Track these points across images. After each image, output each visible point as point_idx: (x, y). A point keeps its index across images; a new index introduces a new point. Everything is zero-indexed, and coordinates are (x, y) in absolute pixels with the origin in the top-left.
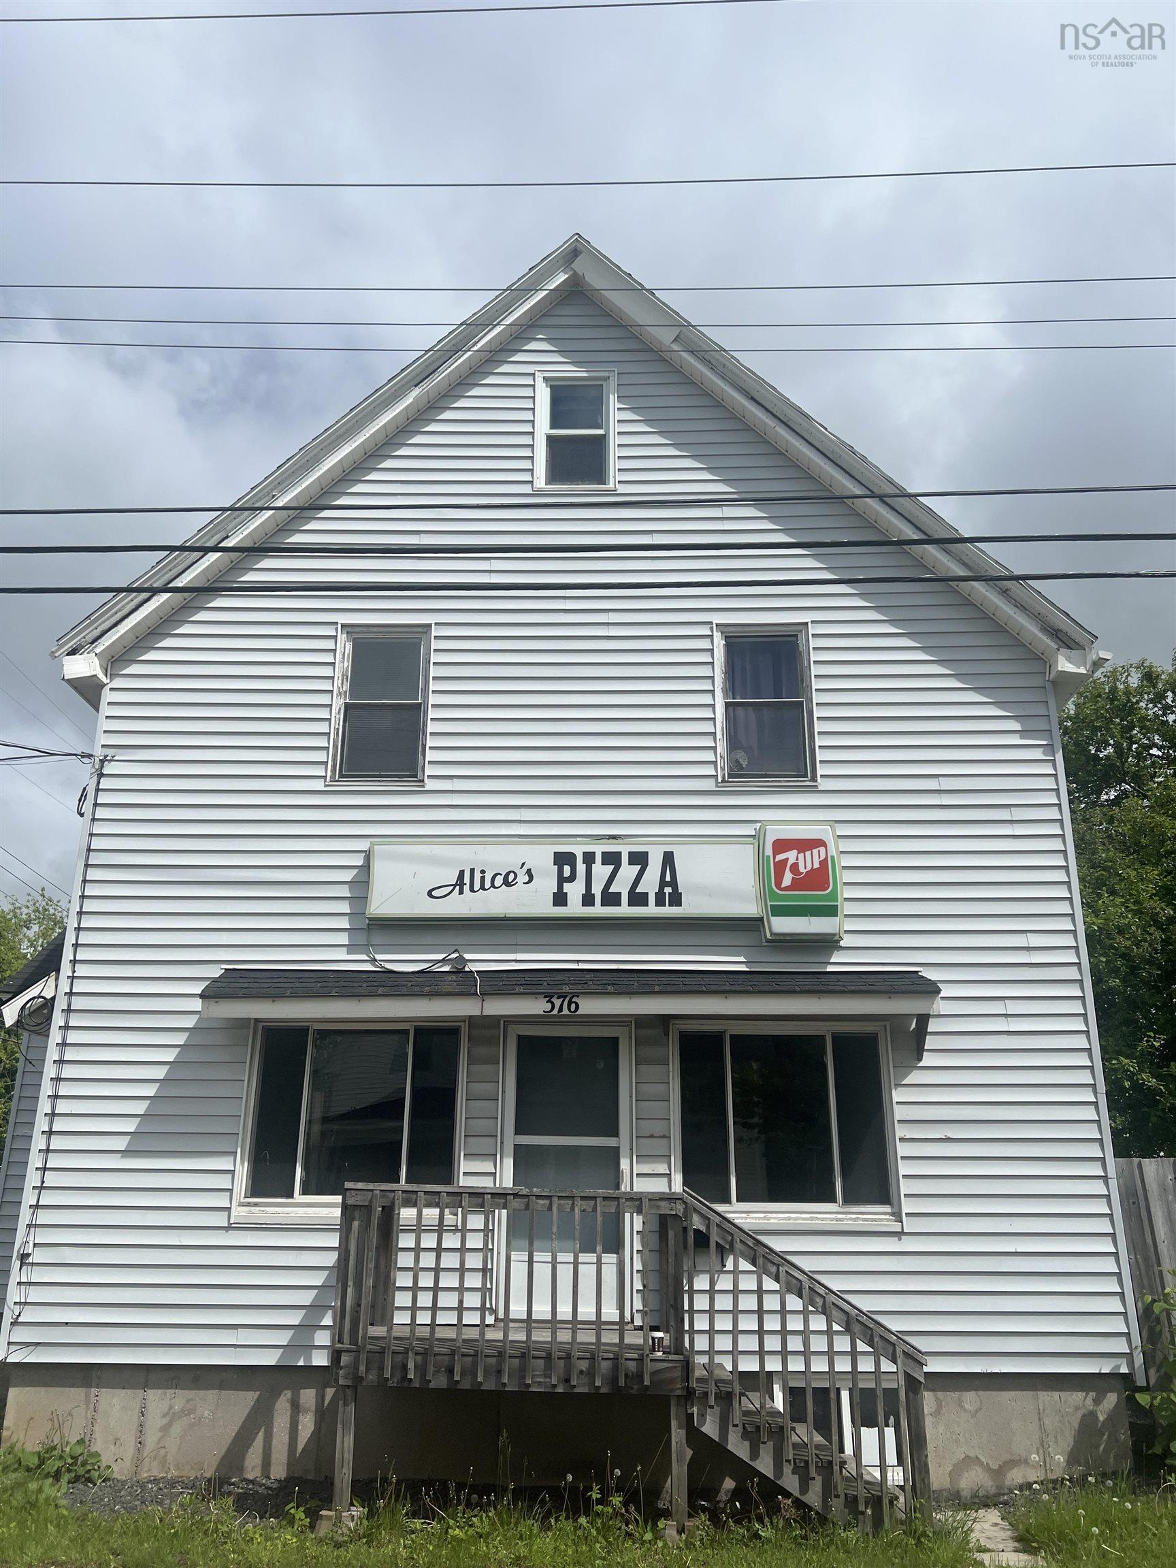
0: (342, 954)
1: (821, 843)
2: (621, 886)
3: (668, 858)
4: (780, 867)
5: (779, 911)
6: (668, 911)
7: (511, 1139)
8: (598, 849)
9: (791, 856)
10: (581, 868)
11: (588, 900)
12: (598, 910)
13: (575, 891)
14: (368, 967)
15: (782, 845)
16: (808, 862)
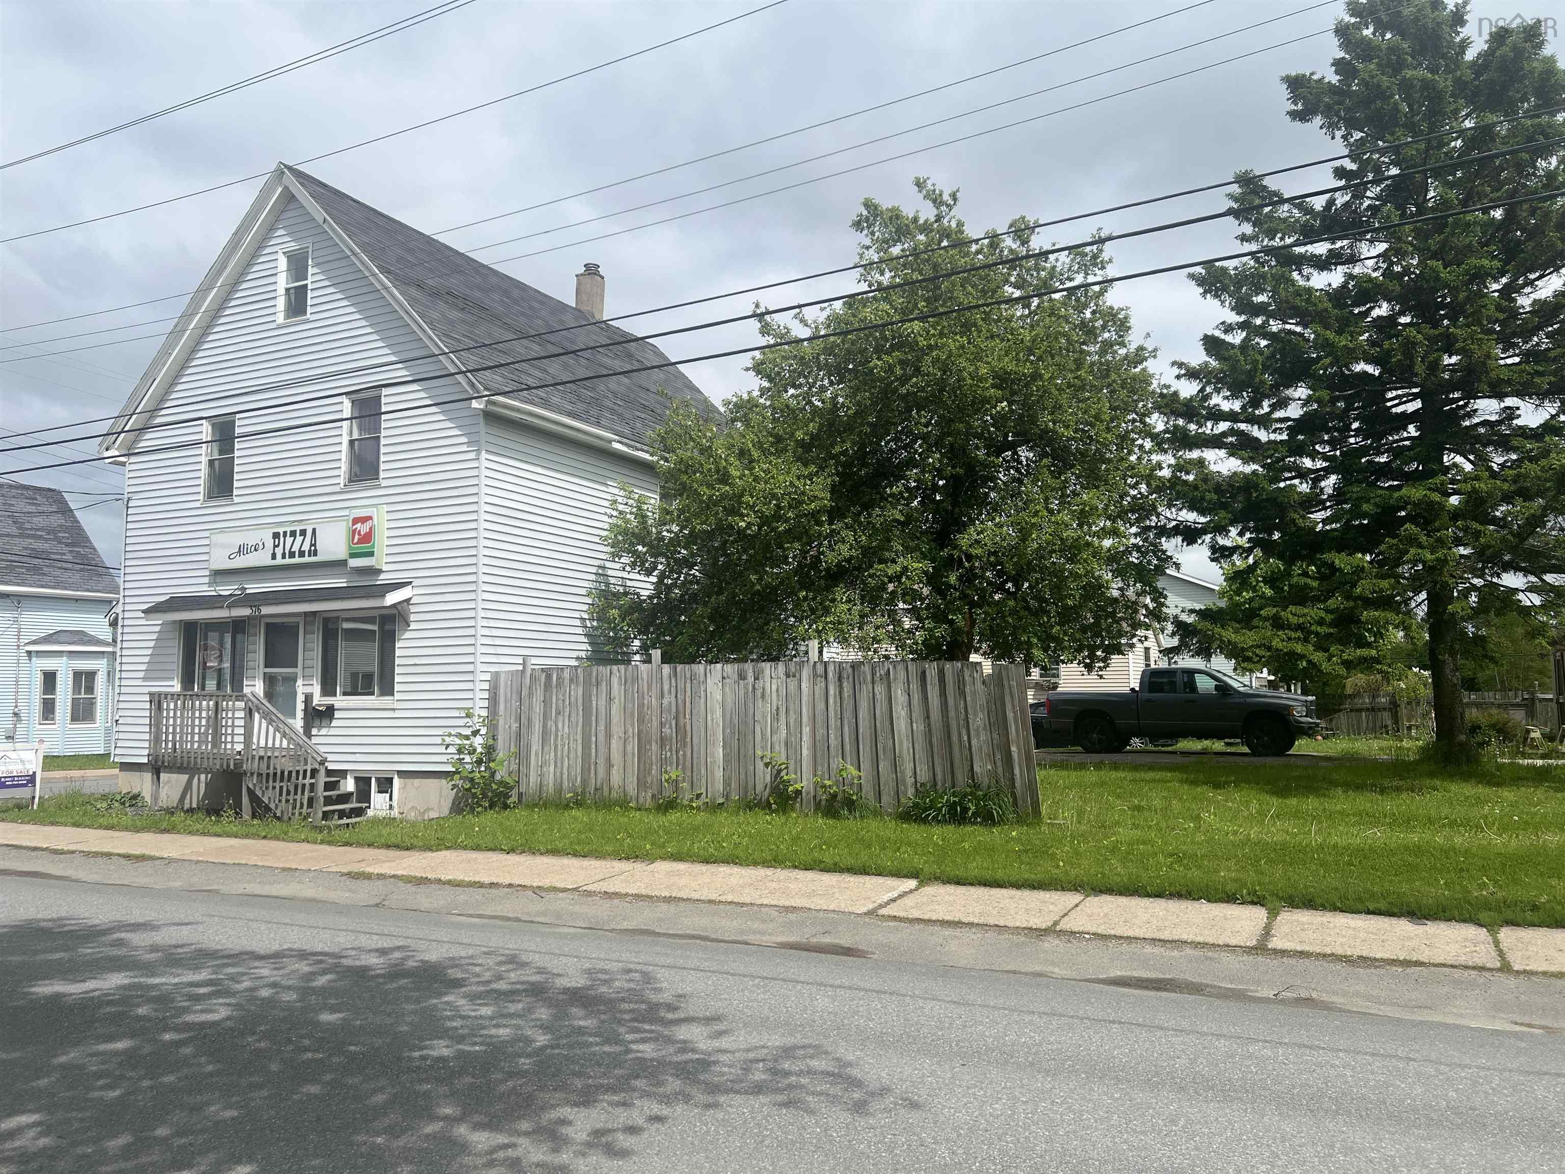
0: (206, 588)
1: (370, 518)
2: (296, 548)
3: (314, 530)
4: (354, 531)
5: (353, 555)
6: (313, 559)
7: (262, 669)
8: (288, 529)
9: (358, 526)
10: (282, 539)
11: (284, 557)
12: (288, 561)
13: (279, 551)
14: (214, 593)
15: (356, 521)
16: (363, 528)
